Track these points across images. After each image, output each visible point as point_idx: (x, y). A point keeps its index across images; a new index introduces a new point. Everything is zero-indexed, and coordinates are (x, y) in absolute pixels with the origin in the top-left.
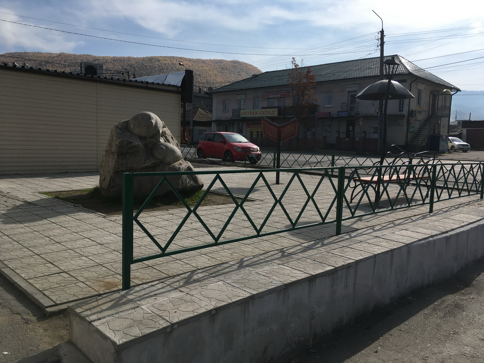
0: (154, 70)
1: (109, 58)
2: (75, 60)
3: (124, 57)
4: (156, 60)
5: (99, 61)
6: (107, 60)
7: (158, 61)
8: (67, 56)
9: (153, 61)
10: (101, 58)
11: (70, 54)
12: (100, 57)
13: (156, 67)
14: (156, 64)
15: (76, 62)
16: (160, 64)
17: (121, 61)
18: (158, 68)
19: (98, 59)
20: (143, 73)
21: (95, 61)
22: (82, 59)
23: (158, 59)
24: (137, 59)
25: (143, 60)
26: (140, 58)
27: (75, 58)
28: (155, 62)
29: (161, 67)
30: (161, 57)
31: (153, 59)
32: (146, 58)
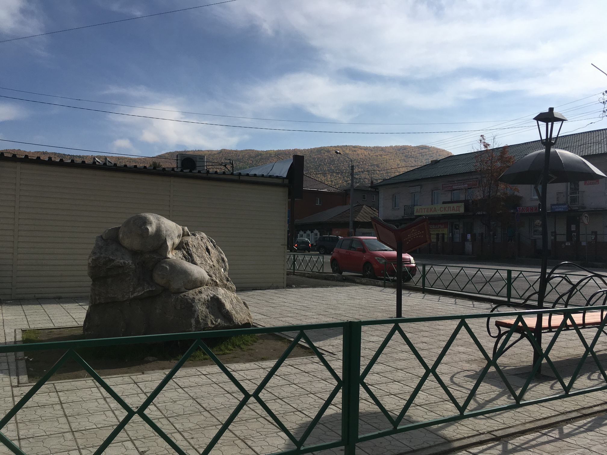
0: (323, 163)
1: (272, 151)
2: (236, 156)
3: (290, 150)
4: (325, 151)
5: (262, 156)
6: (270, 154)
7: (328, 151)
8: (228, 153)
9: (322, 152)
10: (264, 153)
11: (231, 150)
12: (263, 151)
13: (325, 159)
14: (326, 156)
15: (238, 159)
16: (331, 154)
17: (286, 154)
18: (328, 160)
19: (261, 154)
20: (310, 166)
21: (258, 156)
22: (244, 154)
23: (329, 149)
24: (304, 151)
25: (311, 151)
26: (308, 150)
27: (237, 154)
28: (324, 153)
29: (331, 159)
30: (331, 147)
31: (323, 149)
32: (314, 149)
